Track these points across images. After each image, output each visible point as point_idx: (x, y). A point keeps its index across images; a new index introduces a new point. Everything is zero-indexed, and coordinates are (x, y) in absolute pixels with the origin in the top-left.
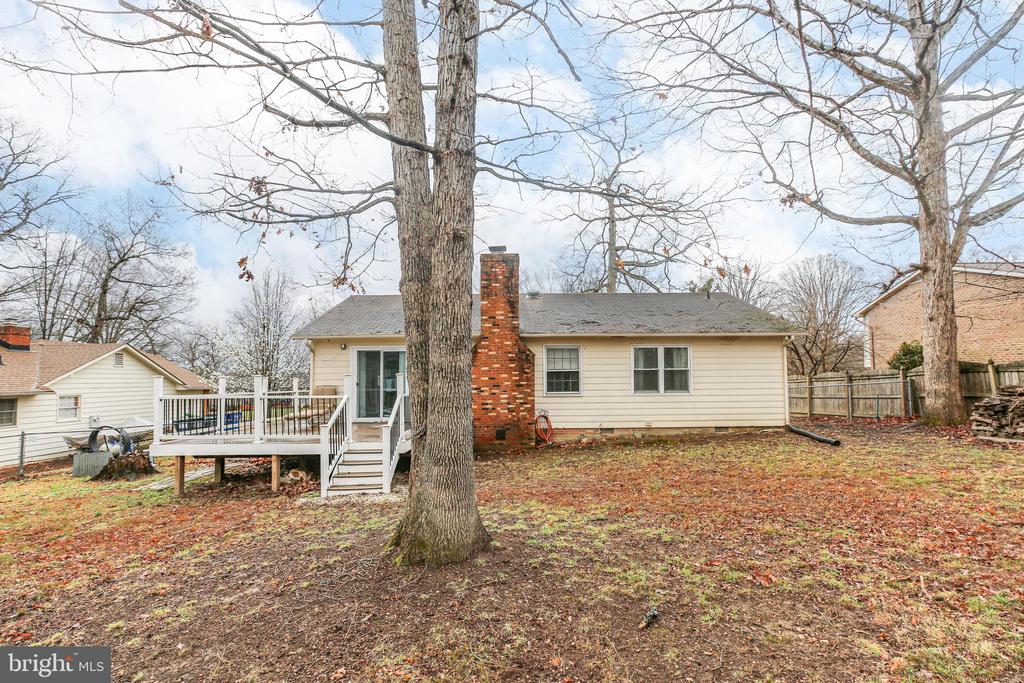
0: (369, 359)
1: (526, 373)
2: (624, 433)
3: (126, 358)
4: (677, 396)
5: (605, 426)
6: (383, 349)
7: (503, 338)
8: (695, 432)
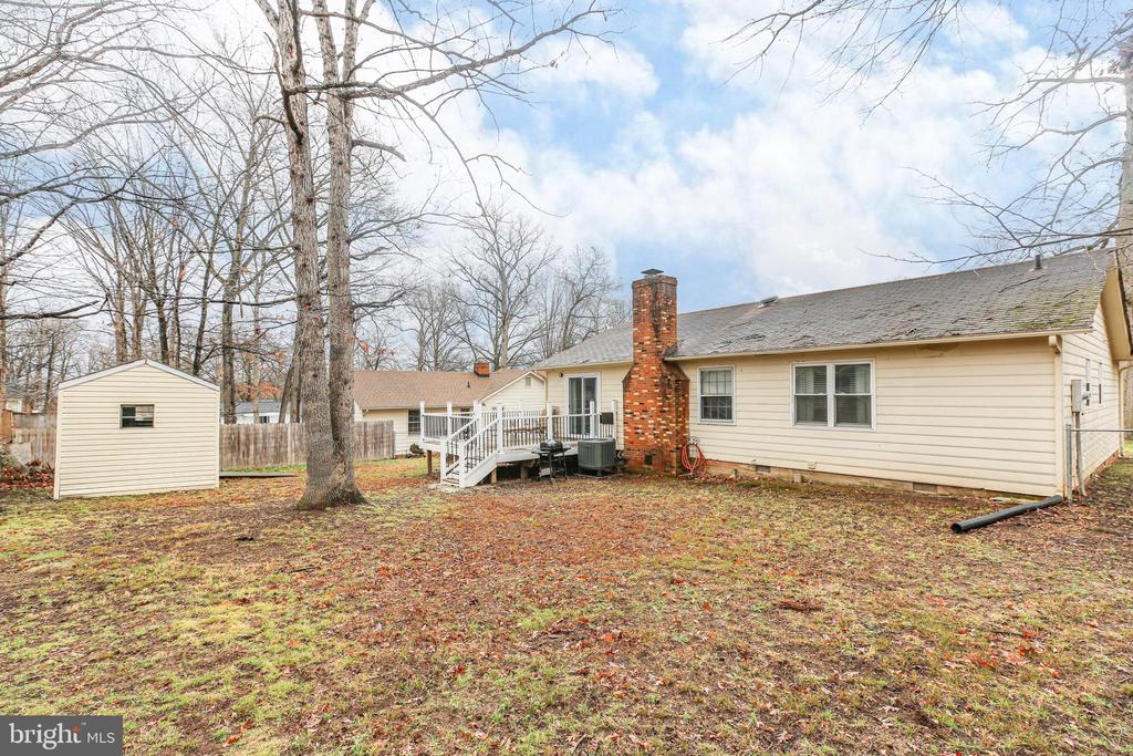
0: (575, 383)
1: (668, 398)
2: (783, 473)
3: (532, 380)
4: (851, 432)
5: (758, 462)
6: (584, 375)
7: (649, 363)
8: (881, 486)
